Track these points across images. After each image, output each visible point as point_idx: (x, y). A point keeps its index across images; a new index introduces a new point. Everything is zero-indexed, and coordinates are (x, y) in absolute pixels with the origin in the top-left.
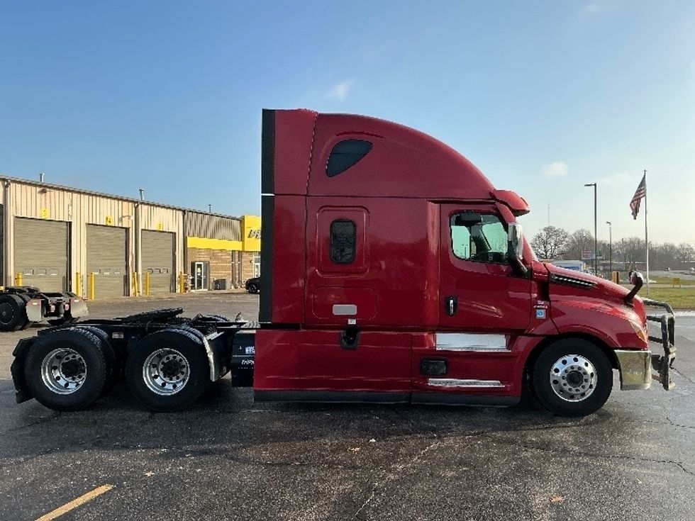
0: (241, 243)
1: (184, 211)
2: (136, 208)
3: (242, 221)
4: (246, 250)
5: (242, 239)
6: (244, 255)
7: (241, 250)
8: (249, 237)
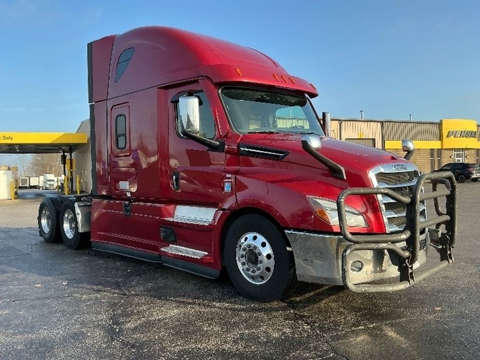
0: (440, 142)
1: (382, 122)
2: (340, 124)
3: (440, 124)
4: (444, 148)
5: (441, 138)
6: (443, 152)
7: (440, 148)
8: (448, 136)
